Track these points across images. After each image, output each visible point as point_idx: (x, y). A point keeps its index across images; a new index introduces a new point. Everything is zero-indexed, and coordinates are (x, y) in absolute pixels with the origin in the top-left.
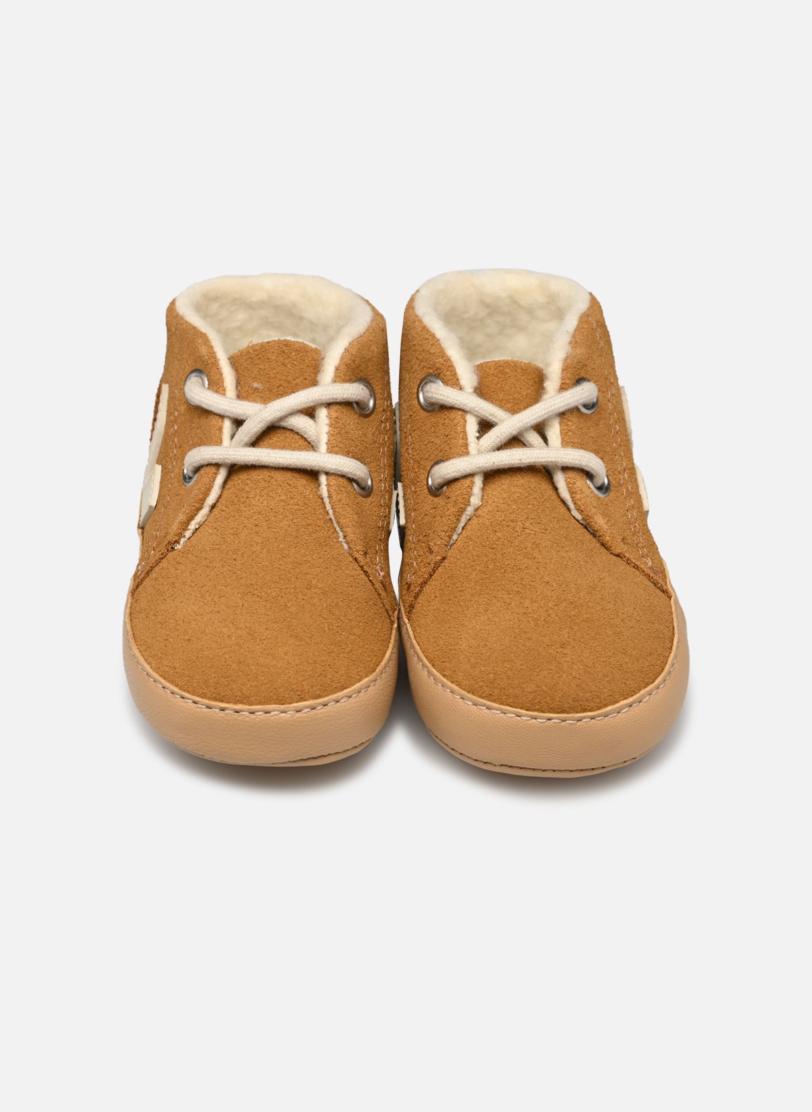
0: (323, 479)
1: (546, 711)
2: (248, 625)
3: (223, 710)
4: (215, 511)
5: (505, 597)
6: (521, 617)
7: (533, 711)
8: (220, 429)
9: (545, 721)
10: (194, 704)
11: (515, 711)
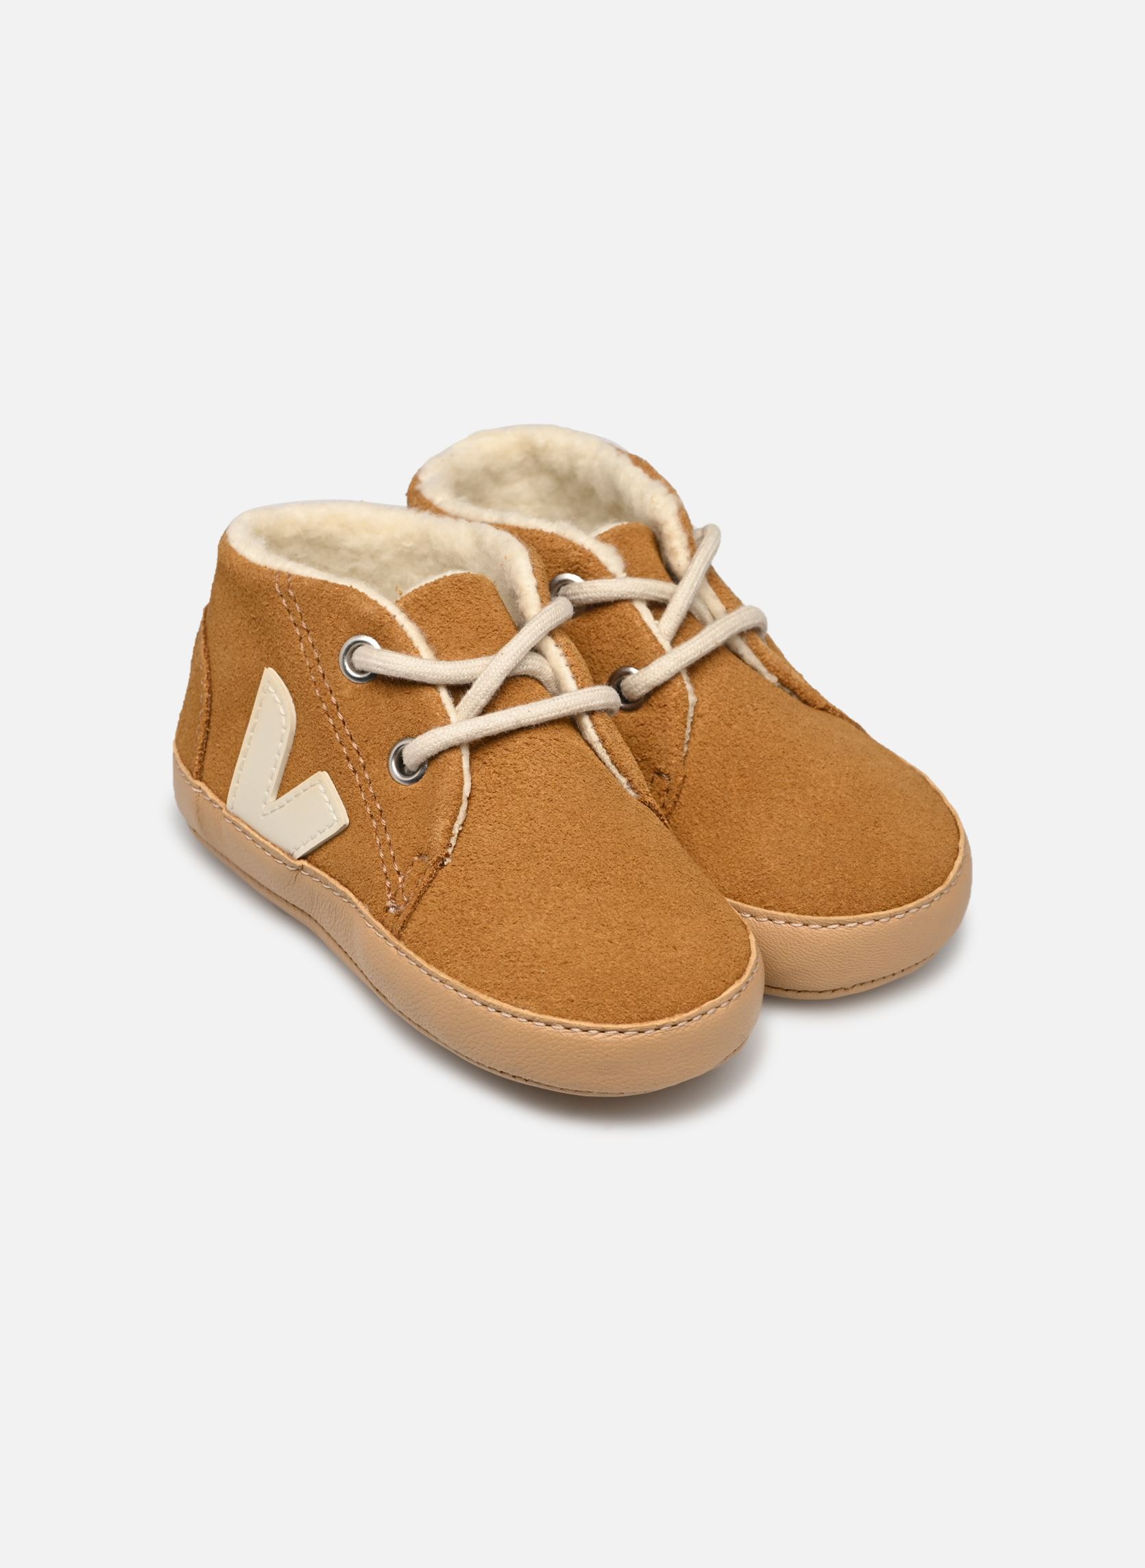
0: (586, 722)
1: (903, 903)
2: (621, 920)
3: (658, 1028)
4: (475, 803)
5: (783, 794)
6: (815, 810)
7: (890, 909)
8: (439, 701)
9: (902, 915)
10: (621, 1034)
11: (873, 916)
